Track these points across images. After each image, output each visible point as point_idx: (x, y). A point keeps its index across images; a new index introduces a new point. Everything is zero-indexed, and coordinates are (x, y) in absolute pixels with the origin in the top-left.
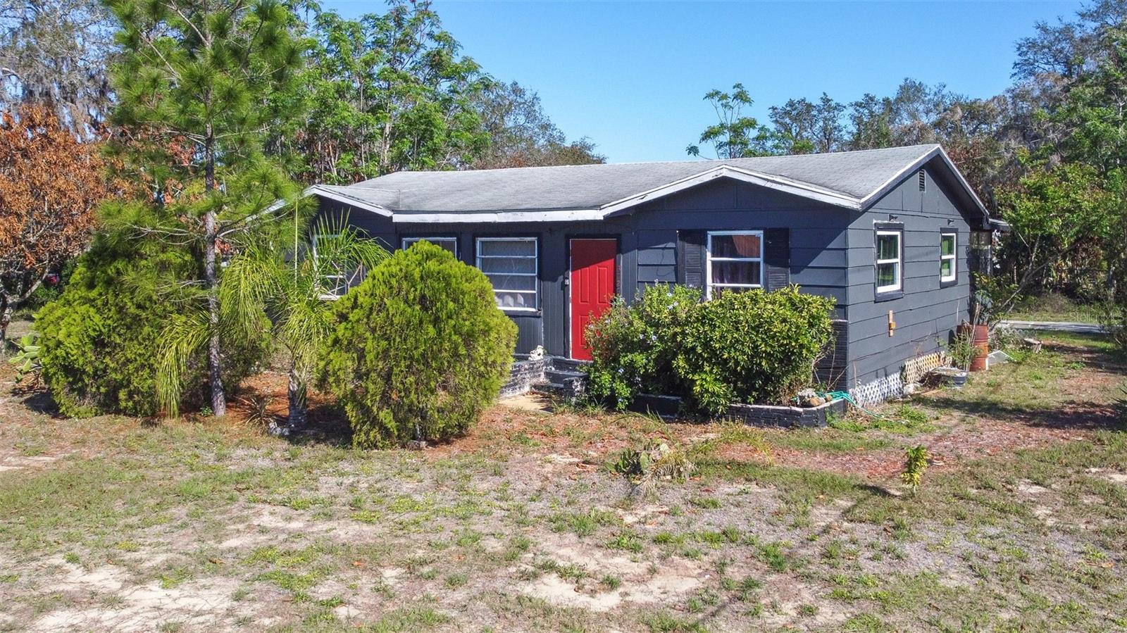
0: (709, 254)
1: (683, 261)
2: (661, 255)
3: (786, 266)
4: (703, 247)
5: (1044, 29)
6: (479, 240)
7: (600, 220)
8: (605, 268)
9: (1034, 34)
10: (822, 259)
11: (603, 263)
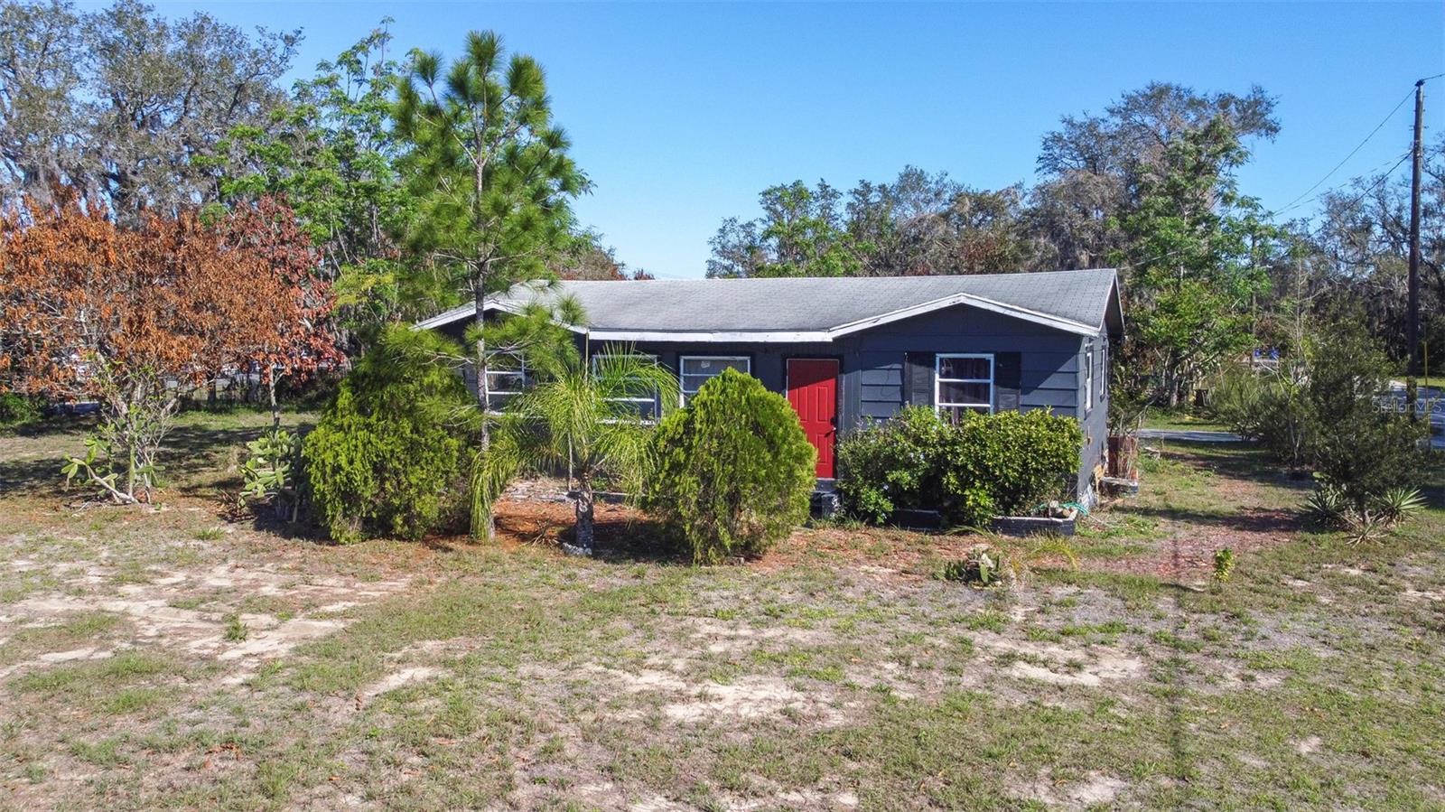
0: (937, 376)
1: (910, 382)
2: (887, 376)
3: (1016, 387)
4: (931, 369)
5: (1070, 123)
6: (683, 358)
7: (829, 343)
8: (826, 387)
9: (1060, 128)
10: (1053, 381)
11: (823, 383)
